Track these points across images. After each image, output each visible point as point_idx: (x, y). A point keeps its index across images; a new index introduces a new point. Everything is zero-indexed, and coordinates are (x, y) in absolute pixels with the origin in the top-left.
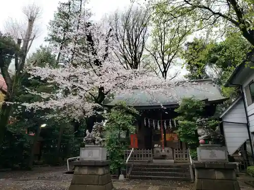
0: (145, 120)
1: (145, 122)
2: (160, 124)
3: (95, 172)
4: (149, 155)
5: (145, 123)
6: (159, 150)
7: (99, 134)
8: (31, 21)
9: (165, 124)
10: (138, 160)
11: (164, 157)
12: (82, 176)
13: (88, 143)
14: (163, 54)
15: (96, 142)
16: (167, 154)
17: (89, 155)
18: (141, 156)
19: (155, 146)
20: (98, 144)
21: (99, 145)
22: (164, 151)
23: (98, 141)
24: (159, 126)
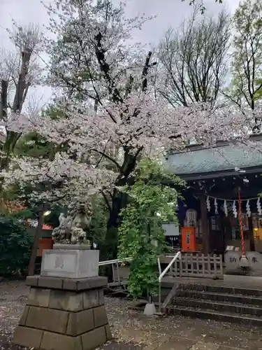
0: (208, 201)
1: (208, 204)
2: (237, 208)
3: (63, 304)
4: (215, 266)
5: (209, 207)
6: (236, 256)
7: (79, 221)
8: (26, 56)
9: (248, 206)
10: (194, 275)
11: (245, 271)
12: (39, 309)
13: (58, 240)
14: (252, 96)
15: (73, 238)
16: (252, 265)
17: (57, 265)
18: (201, 267)
19: (228, 248)
20: (75, 243)
21: (77, 245)
22: (245, 260)
23: (75, 235)
24: (235, 210)
